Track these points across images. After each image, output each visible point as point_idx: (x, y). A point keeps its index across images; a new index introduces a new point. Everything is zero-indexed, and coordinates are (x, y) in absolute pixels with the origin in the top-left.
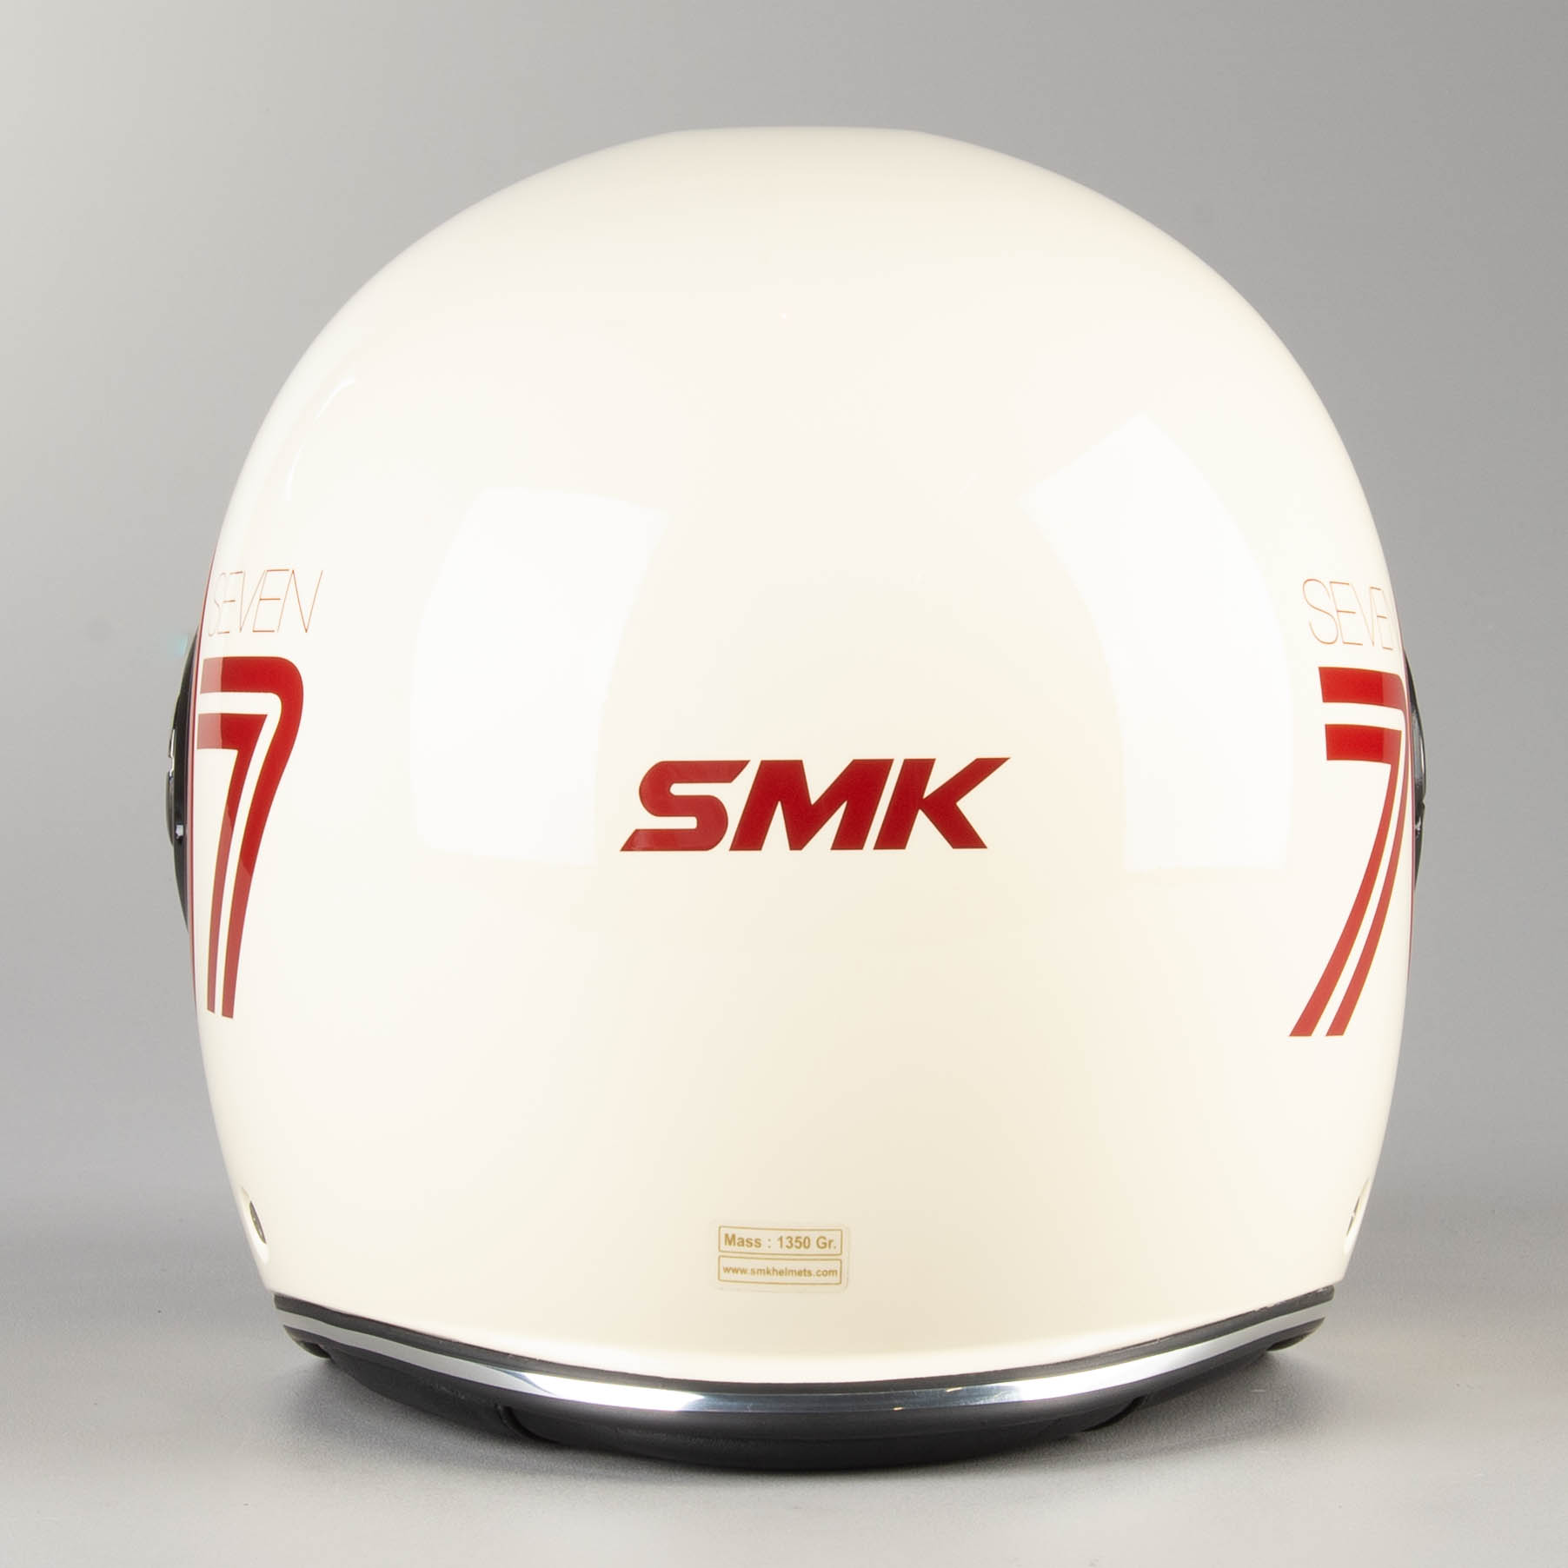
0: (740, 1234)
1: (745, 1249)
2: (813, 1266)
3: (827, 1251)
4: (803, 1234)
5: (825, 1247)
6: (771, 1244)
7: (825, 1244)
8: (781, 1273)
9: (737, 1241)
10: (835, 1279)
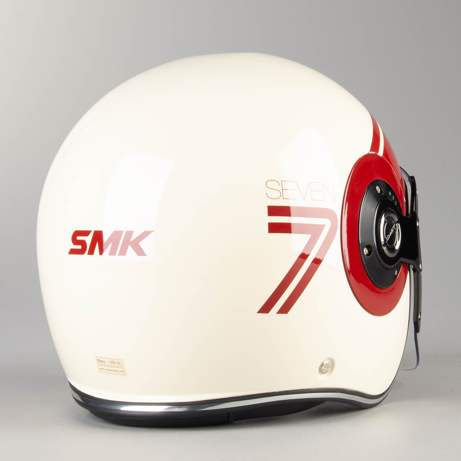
0: (101, 359)
1: (102, 363)
2: (118, 369)
3: (119, 365)
4: (114, 360)
5: (119, 364)
6: (107, 363)
7: (119, 363)
8: (111, 370)
9: (100, 361)
10: (123, 373)
